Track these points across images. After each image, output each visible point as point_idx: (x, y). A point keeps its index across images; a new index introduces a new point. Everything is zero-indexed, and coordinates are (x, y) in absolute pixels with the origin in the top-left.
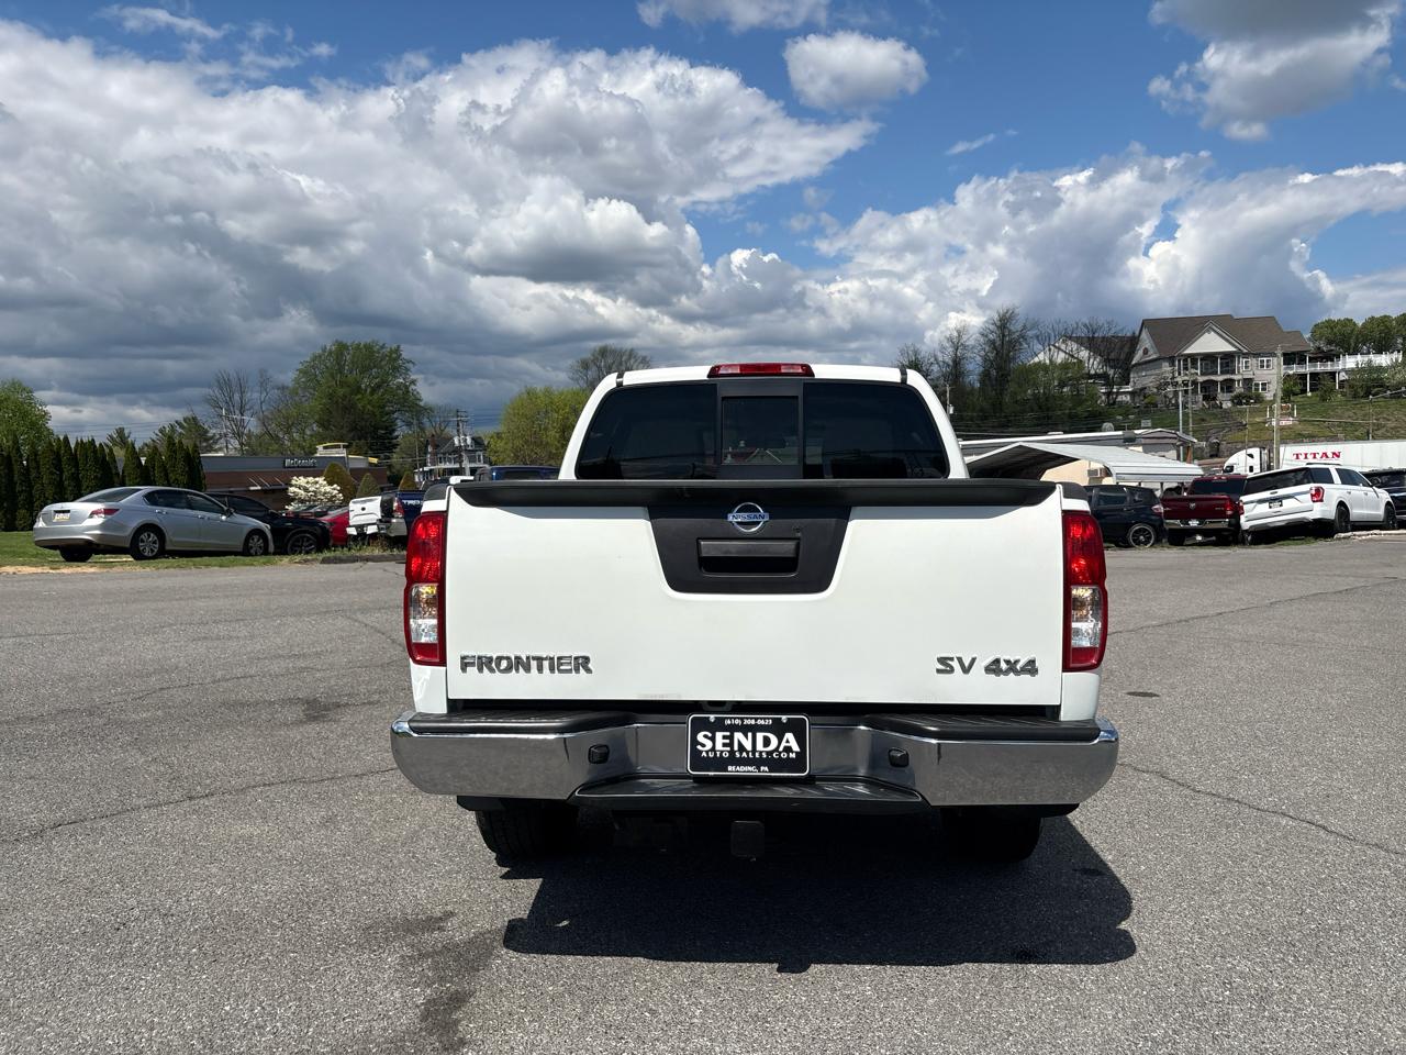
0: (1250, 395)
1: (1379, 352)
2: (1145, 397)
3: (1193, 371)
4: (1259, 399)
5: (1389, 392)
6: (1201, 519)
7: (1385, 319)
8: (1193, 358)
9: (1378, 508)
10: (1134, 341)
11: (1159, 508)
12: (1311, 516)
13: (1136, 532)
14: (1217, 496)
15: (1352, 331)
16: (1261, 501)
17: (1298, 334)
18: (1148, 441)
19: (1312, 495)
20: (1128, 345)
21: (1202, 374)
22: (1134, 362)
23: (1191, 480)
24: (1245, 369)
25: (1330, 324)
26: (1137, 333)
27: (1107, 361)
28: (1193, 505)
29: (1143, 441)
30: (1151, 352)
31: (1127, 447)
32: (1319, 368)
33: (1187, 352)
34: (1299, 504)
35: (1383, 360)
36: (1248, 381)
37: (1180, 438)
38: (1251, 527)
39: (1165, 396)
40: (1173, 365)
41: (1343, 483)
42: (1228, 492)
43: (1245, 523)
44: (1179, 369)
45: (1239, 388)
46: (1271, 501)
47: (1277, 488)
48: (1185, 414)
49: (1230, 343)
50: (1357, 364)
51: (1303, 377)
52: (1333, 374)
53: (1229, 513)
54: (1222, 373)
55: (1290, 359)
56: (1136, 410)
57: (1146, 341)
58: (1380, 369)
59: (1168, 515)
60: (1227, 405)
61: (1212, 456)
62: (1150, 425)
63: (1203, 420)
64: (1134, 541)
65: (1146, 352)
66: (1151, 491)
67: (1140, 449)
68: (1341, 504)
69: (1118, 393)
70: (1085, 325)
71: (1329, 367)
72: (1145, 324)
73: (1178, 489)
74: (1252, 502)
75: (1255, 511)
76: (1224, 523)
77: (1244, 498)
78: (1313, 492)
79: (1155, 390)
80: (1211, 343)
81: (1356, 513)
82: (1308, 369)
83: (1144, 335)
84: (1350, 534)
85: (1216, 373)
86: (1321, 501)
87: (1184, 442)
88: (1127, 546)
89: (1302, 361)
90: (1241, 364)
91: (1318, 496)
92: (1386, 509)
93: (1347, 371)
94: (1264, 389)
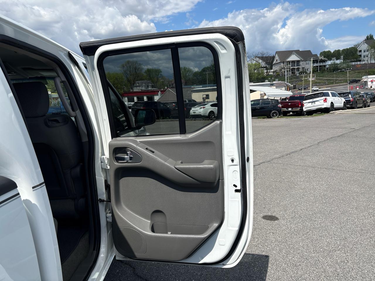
0: (304, 72)
1: (337, 59)
2: (277, 73)
3: (289, 65)
4: (306, 73)
5: (339, 71)
6: (292, 108)
7: (339, 50)
8: (289, 62)
9: (342, 104)
10: (274, 57)
11: (280, 105)
12: (323, 107)
13: (273, 113)
14: (297, 101)
15: (330, 54)
16: (309, 103)
17: (316, 55)
18: (277, 85)
19: (324, 100)
20: (272, 59)
21: (291, 66)
22: (273, 63)
23: (289, 96)
24: (302, 65)
25: (324, 52)
26: (274, 55)
27: (267, 63)
28: (290, 104)
29: (276, 85)
30: (278, 61)
31: (271, 87)
32: (321, 64)
33: (288, 60)
34: (320, 103)
35: (338, 62)
36: (303, 68)
37: (286, 84)
38: (306, 110)
39: (282, 73)
40: (284, 64)
41: (333, 96)
42: (299, 100)
43: (305, 109)
44: (285, 65)
45: (301, 70)
46: (312, 102)
47: (314, 98)
48: (287, 77)
49: (299, 58)
50: (331, 63)
51: (317, 66)
52: (325, 66)
53: (300, 106)
54: (297, 66)
55: (314, 62)
56: (274, 77)
57: (277, 57)
58: (337, 64)
59: (282, 107)
60: (298, 75)
61: (294, 89)
62: (278, 80)
63: (291, 79)
64: (273, 116)
65: (277, 60)
66: (278, 100)
67: (275, 87)
68: (332, 103)
69: (269, 72)
70: (261, 53)
71: (324, 64)
72: (277, 52)
73: (285, 99)
74: (306, 103)
75: (308, 105)
76: (298, 109)
77: (304, 102)
78: (324, 99)
79: (279, 71)
80: (294, 58)
81: (336, 105)
82: (318, 64)
83: (277, 56)
84: (334, 112)
85: (295, 66)
86: (326, 102)
87: (287, 85)
88: (271, 117)
89: (317, 62)
90: (301, 63)
91: (325, 100)
92: (344, 104)
93: (329, 65)
94: (307, 70)
